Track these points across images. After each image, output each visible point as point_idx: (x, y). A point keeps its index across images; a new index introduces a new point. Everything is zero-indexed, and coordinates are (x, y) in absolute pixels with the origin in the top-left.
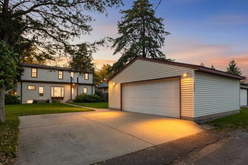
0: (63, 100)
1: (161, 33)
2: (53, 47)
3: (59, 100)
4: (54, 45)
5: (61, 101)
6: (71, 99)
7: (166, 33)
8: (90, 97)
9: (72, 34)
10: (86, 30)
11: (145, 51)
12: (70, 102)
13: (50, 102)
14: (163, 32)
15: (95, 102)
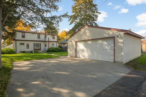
0: (41, 51)
1: (96, 13)
2: (34, 19)
3: (38, 51)
4: (35, 18)
5: (39, 51)
6: (45, 50)
7: (99, 13)
8: (56, 49)
9: (46, 11)
10: (54, 9)
11: (87, 23)
12: (45, 52)
13: (33, 52)
14: (97, 12)
15: (59, 51)
